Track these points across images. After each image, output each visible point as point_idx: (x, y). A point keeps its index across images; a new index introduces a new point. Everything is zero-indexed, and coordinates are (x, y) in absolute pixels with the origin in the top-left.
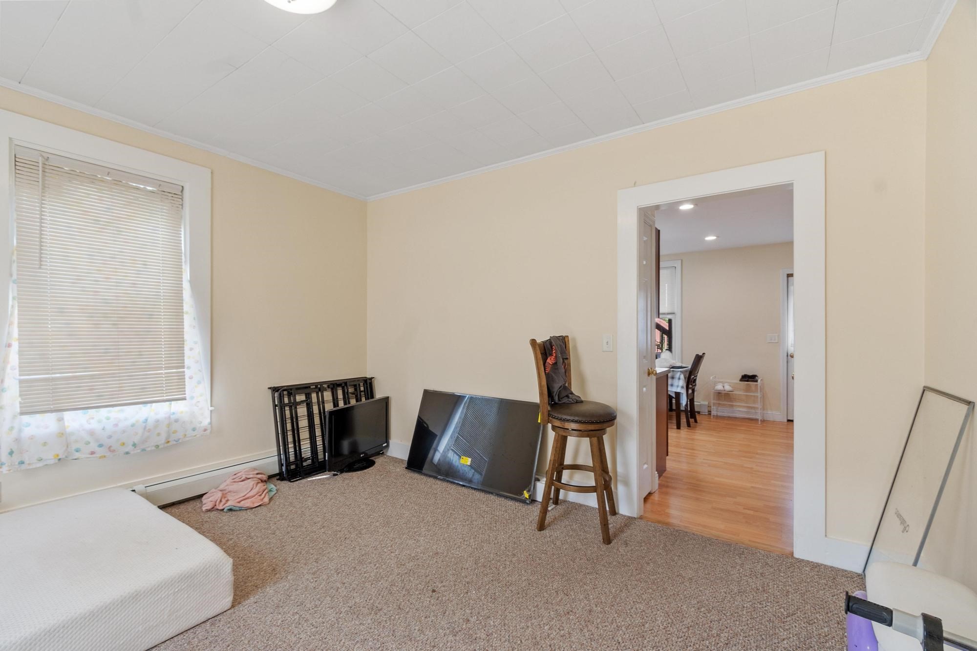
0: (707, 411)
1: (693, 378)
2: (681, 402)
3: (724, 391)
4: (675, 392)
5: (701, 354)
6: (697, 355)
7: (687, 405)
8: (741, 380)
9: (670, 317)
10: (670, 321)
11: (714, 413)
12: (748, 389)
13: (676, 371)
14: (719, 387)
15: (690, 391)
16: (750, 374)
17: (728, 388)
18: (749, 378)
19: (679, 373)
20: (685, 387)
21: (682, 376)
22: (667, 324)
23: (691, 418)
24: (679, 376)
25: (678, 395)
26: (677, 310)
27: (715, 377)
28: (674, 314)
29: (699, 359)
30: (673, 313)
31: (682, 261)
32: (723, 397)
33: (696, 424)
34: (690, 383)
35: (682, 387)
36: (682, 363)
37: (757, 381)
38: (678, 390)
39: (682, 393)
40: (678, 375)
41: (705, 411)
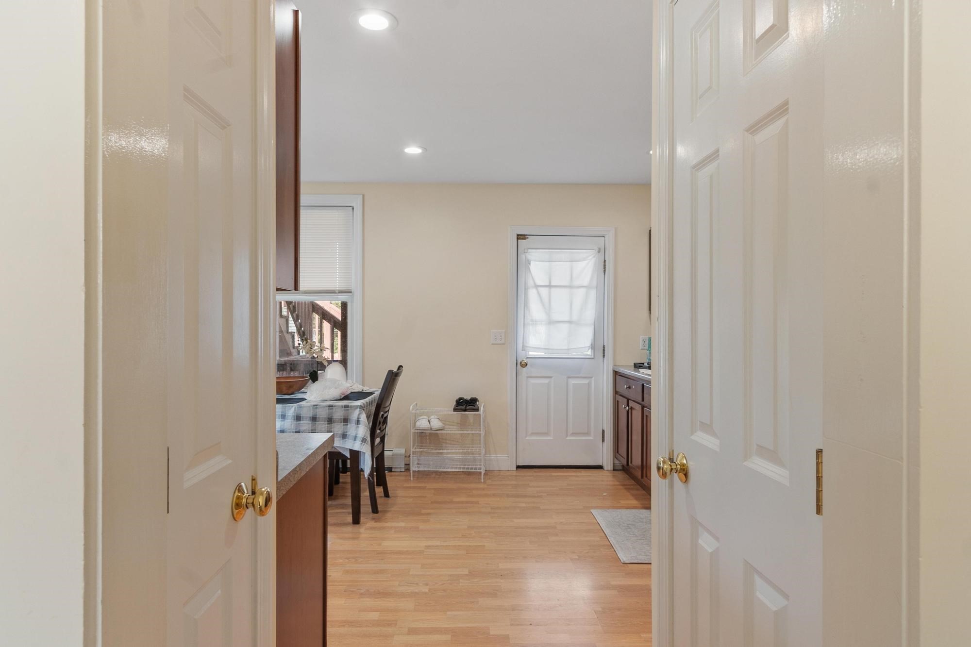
0: (403, 465)
1: (383, 415)
2: (362, 466)
3: (431, 429)
4: (350, 450)
5: (395, 370)
6: (390, 372)
7: (371, 474)
8: (455, 410)
9: (344, 298)
10: (344, 306)
11: (413, 468)
12: (463, 424)
13: (351, 407)
14: (423, 423)
15: (378, 440)
16: (468, 398)
17: (436, 424)
18: (466, 405)
19: (357, 411)
20: (369, 439)
21: (363, 417)
22: (339, 310)
23: (378, 485)
24: (358, 418)
25: (355, 455)
26: (354, 284)
27: (416, 404)
28: (351, 292)
29: (392, 377)
30: (349, 292)
31: (363, 196)
32: (428, 437)
33: (386, 499)
34: (378, 427)
35: (364, 440)
36: (363, 385)
37: (477, 410)
38: (357, 446)
39: (365, 453)
40: (355, 415)
41: (399, 465)
